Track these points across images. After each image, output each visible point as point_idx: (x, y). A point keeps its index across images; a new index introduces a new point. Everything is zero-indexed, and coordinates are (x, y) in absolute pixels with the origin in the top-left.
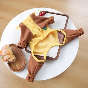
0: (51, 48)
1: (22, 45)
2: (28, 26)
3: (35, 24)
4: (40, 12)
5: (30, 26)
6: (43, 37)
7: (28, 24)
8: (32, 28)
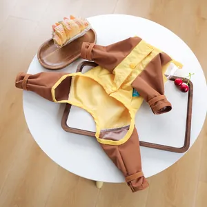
0: (91, 114)
1: (86, 49)
2: (132, 54)
3: (142, 69)
4: (188, 78)
5: (134, 58)
6: (111, 91)
7: (140, 52)
8: (129, 63)
